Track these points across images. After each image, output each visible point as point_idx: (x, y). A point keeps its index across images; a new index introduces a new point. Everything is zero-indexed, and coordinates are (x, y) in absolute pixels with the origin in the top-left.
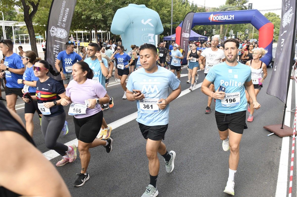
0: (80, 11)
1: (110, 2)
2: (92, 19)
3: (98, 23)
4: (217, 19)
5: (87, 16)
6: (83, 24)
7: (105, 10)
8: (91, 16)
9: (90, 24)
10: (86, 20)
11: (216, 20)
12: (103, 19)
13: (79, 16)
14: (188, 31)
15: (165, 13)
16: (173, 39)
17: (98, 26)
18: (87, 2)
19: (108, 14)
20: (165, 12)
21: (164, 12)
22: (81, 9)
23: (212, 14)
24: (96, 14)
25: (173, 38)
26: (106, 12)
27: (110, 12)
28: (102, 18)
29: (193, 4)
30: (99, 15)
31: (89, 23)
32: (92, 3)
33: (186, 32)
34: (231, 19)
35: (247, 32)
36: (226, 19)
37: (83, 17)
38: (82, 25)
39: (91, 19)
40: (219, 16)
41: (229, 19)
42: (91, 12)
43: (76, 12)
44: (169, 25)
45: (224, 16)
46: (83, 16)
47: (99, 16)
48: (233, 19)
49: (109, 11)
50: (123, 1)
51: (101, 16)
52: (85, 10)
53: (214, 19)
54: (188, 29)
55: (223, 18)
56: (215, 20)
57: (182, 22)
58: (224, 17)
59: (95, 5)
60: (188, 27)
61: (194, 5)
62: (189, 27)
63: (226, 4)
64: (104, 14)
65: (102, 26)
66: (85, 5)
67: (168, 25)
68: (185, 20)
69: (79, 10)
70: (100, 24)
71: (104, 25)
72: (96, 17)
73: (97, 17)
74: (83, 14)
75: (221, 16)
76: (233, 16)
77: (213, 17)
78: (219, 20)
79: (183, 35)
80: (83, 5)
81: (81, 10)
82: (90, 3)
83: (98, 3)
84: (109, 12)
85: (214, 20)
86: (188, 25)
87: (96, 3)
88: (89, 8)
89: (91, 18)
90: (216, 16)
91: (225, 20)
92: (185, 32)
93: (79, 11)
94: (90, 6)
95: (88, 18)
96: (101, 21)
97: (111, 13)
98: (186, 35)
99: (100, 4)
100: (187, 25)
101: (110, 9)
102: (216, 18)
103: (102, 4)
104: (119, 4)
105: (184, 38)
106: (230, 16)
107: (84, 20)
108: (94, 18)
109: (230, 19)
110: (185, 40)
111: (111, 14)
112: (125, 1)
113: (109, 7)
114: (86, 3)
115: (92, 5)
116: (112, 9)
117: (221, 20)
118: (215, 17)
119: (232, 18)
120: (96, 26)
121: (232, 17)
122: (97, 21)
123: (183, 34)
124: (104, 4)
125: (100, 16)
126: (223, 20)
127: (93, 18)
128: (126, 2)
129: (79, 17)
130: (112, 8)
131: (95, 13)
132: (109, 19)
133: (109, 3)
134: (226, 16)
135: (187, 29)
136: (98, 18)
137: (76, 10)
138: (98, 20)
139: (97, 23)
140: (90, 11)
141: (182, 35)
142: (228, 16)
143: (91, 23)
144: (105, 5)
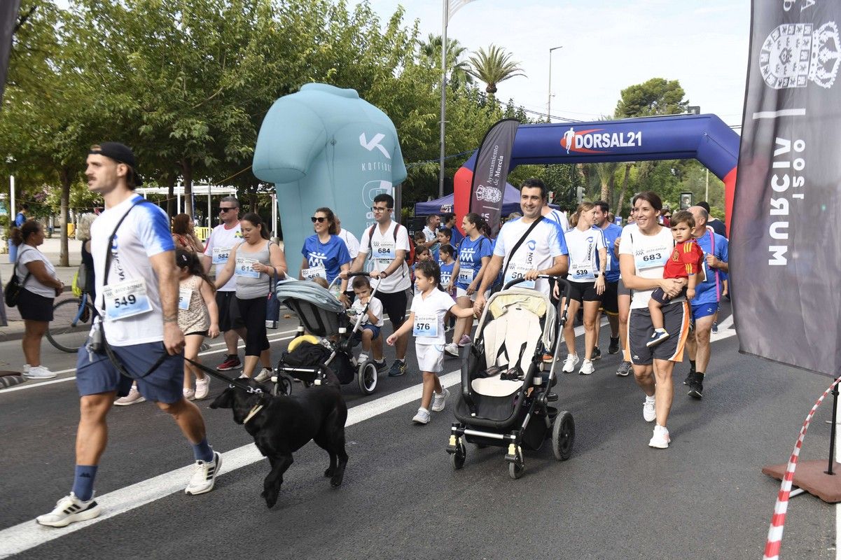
0: (134, 111)
1: (238, 84)
2: (173, 136)
3: (195, 151)
4: (588, 143)
5: (156, 127)
6: (143, 154)
7: (219, 111)
8: (172, 129)
9: (168, 155)
10: (154, 141)
11: (584, 146)
12: (212, 138)
13: (132, 128)
14: (496, 182)
15: (420, 126)
16: (446, 211)
17: (195, 163)
18: (159, 80)
19: (228, 124)
20: (420, 123)
21: (417, 125)
22: (140, 103)
23: (572, 129)
24: (190, 121)
25: (445, 206)
26: (223, 118)
27: (238, 118)
28: (208, 134)
29: (510, 108)
30: (197, 123)
31: (164, 153)
32: (178, 87)
33: (489, 185)
34: (633, 145)
35: (688, 201)
36: (618, 146)
37: (143, 129)
38: (140, 156)
39: (170, 136)
40: (592, 134)
41: (625, 145)
42: (172, 115)
43: (120, 111)
44: (434, 167)
45: (608, 136)
46: (144, 126)
47: (198, 126)
48: (640, 144)
49: (233, 115)
50: (282, 85)
51: (206, 129)
52: (151, 110)
53: (579, 144)
54: (498, 174)
55: (608, 141)
56: (581, 146)
57: (476, 153)
58: (610, 139)
59: (186, 92)
60: (496, 169)
61: (516, 110)
62: (499, 169)
63: (617, 115)
64: (215, 123)
65: (208, 161)
66: (154, 90)
67: (430, 166)
68: (485, 144)
69: (132, 107)
70: (201, 154)
71: (215, 160)
72: (187, 131)
73: (190, 130)
74: (145, 118)
75: (599, 136)
76: (639, 136)
77: (573, 140)
78: (595, 146)
79: (479, 195)
80: (146, 91)
81: (138, 106)
82: (170, 85)
83: (200, 87)
84: (232, 117)
85: (577, 147)
86: (496, 159)
87: (191, 86)
88: (167, 101)
89: (172, 133)
90: (583, 137)
91: (612, 146)
92: (486, 185)
93: (131, 110)
94: (169, 95)
95: (162, 132)
96: (206, 147)
97: (239, 121)
98: (489, 194)
99: (202, 91)
100: (493, 162)
101: (237, 108)
102: (584, 141)
103: (209, 91)
104: (268, 95)
105: (483, 202)
106: (629, 136)
107: (148, 141)
108: (182, 132)
109: (631, 144)
110: (485, 211)
111: (239, 125)
112: (289, 86)
113: (234, 103)
114: (158, 84)
115: (177, 92)
116: (244, 109)
117: (600, 146)
118: (581, 137)
119: (636, 141)
120: (188, 160)
121: (636, 137)
122: (193, 146)
123: (480, 190)
124: (219, 92)
125: (199, 128)
126: (607, 146)
127: (177, 134)
128: (291, 89)
129: (131, 133)
130: (242, 106)
131: (186, 117)
132: (232, 139)
133: (235, 87)
134: (615, 135)
135: (494, 173)
136: (195, 134)
137: (121, 107)
138: (195, 141)
139: (191, 152)
140: (170, 111)
141: (477, 192)
142: (621, 135)
143: (172, 152)
144: (221, 95)
